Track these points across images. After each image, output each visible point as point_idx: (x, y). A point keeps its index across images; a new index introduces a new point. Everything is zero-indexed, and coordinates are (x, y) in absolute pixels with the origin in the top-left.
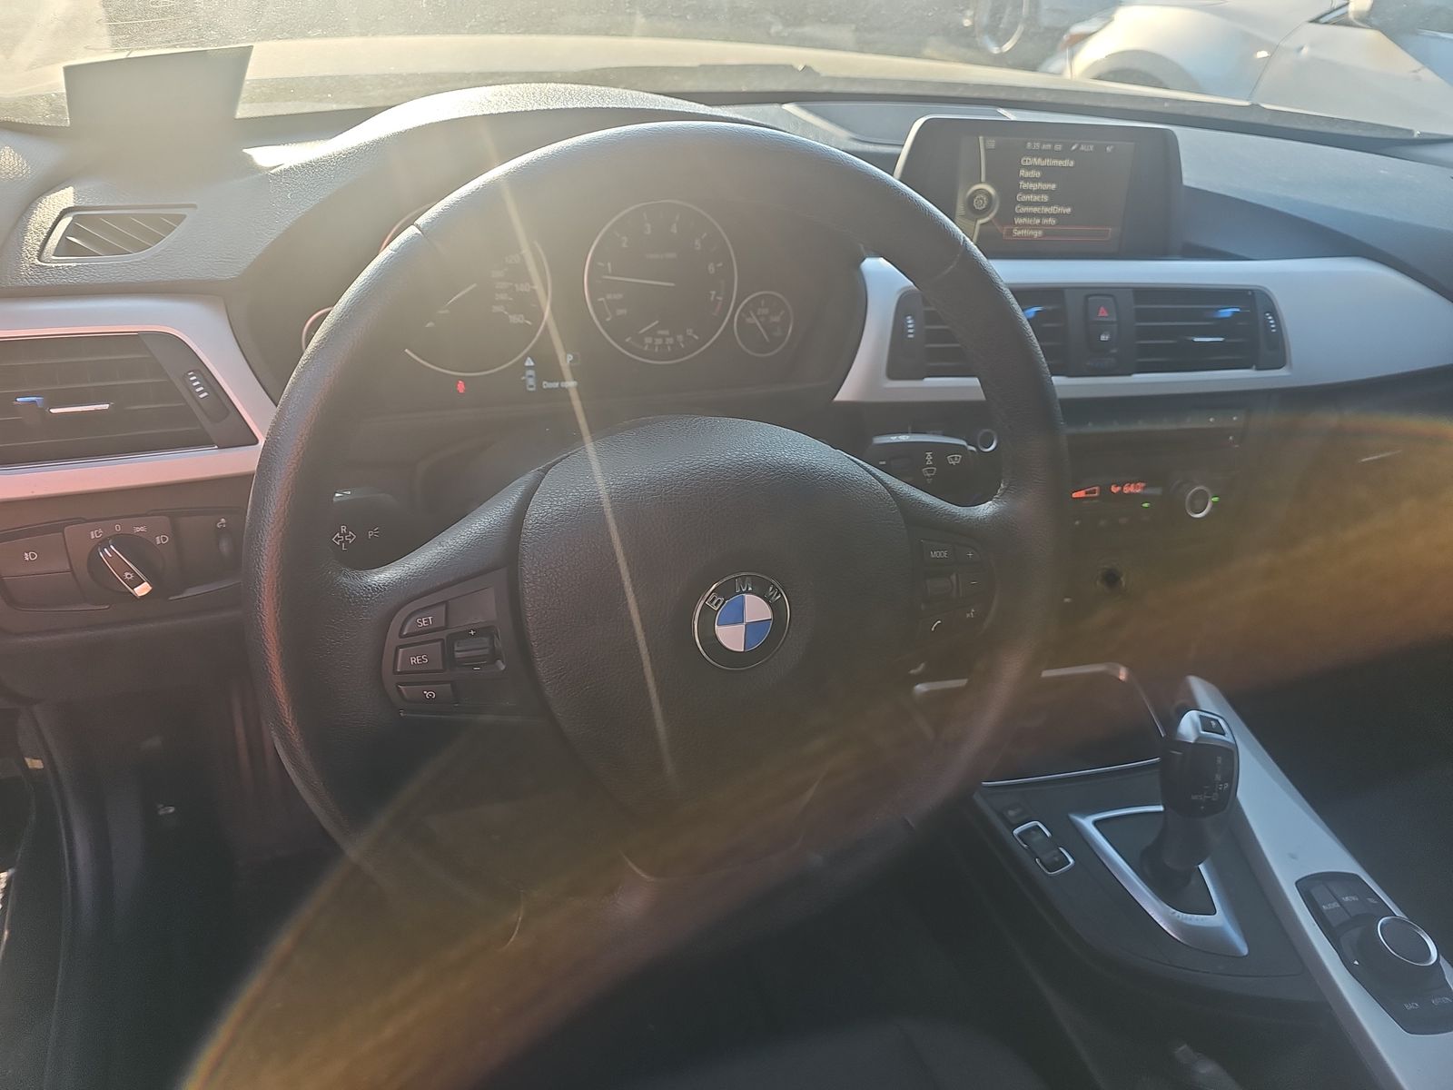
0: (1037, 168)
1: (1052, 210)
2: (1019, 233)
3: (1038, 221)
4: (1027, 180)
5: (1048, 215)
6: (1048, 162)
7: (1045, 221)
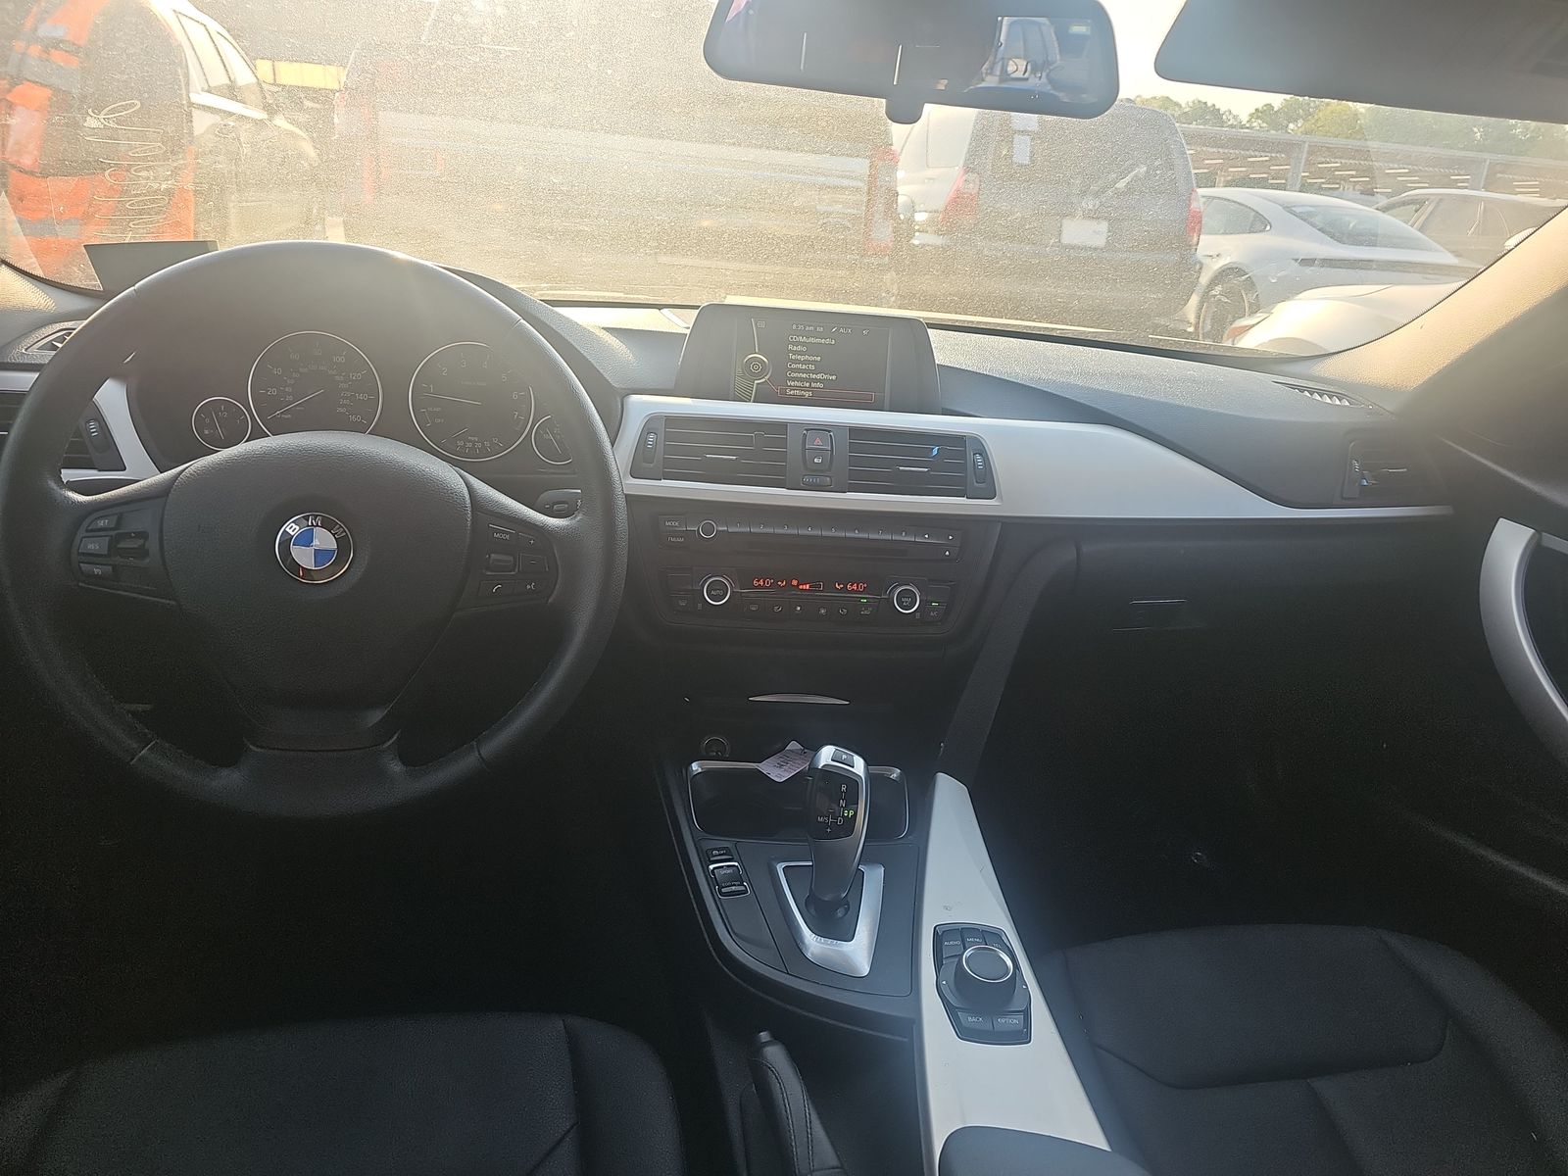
0: (803, 344)
1: (819, 376)
2: (792, 392)
3: (808, 385)
4: (796, 353)
5: (816, 381)
6: (812, 340)
7: (813, 385)
